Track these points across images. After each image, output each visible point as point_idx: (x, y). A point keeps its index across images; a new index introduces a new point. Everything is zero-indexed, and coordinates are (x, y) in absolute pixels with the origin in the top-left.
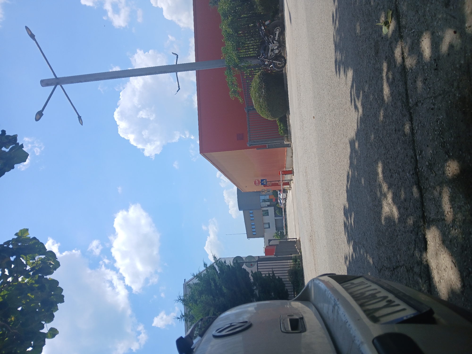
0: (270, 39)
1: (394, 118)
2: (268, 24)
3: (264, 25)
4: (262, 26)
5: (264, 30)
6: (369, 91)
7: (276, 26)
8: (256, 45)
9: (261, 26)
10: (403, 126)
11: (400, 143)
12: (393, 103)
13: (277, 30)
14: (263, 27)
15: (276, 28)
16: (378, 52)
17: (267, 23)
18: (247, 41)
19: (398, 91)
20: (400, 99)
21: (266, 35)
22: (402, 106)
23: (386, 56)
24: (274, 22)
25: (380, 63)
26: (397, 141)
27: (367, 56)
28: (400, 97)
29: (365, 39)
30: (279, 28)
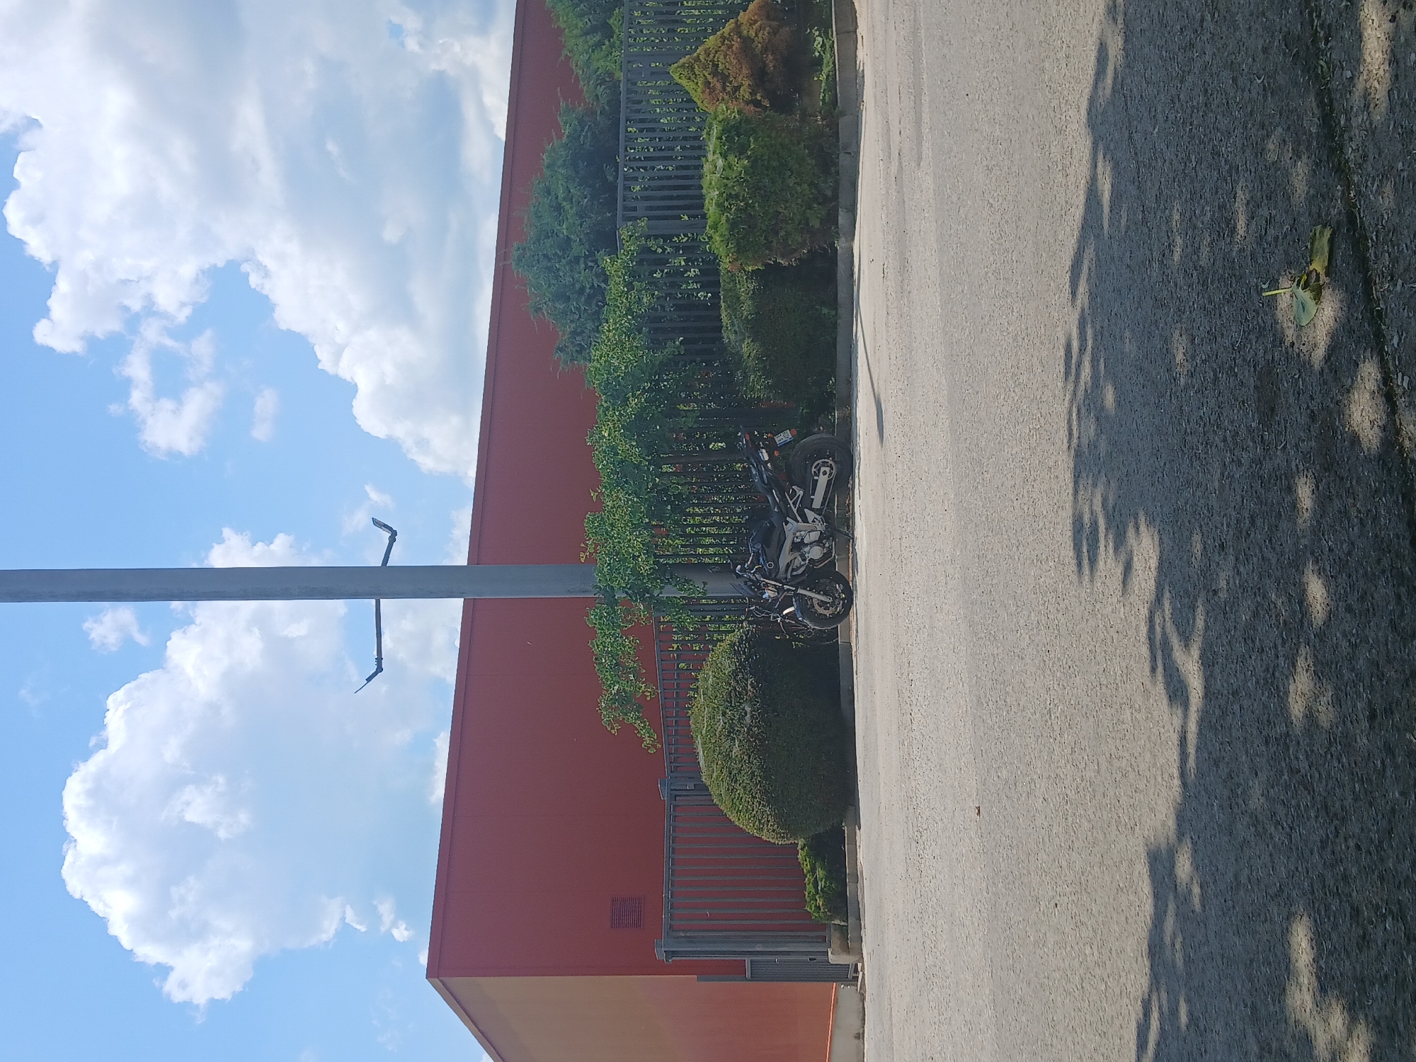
0: (791, 502)
1: (1361, 664)
2: (786, 444)
3: (771, 448)
4: (762, 448)
5: (766, 462)
6: (1237, 582)
7: (819, 453)
8: (731, 525)
9: (758, 448)
10: (1407, 685)
11: (1396, 767)
12: (1352, 600)
13: (823, 469)
14: (764, 451)
15: (820, 461)
16: (1273, 410)
17: (784, 437)
18: (694, 505)
19: (1376, 536)
20: (1383, 572)
21: (771, 484)
22: (1398, 597)
23: (1312, 411)
24: (813, 437)
25: (1285, 447)
26: (1383, 763)
27: (1225, 440)
28: (1386, 562)
29: (1215, 375)
30: (830, 462)
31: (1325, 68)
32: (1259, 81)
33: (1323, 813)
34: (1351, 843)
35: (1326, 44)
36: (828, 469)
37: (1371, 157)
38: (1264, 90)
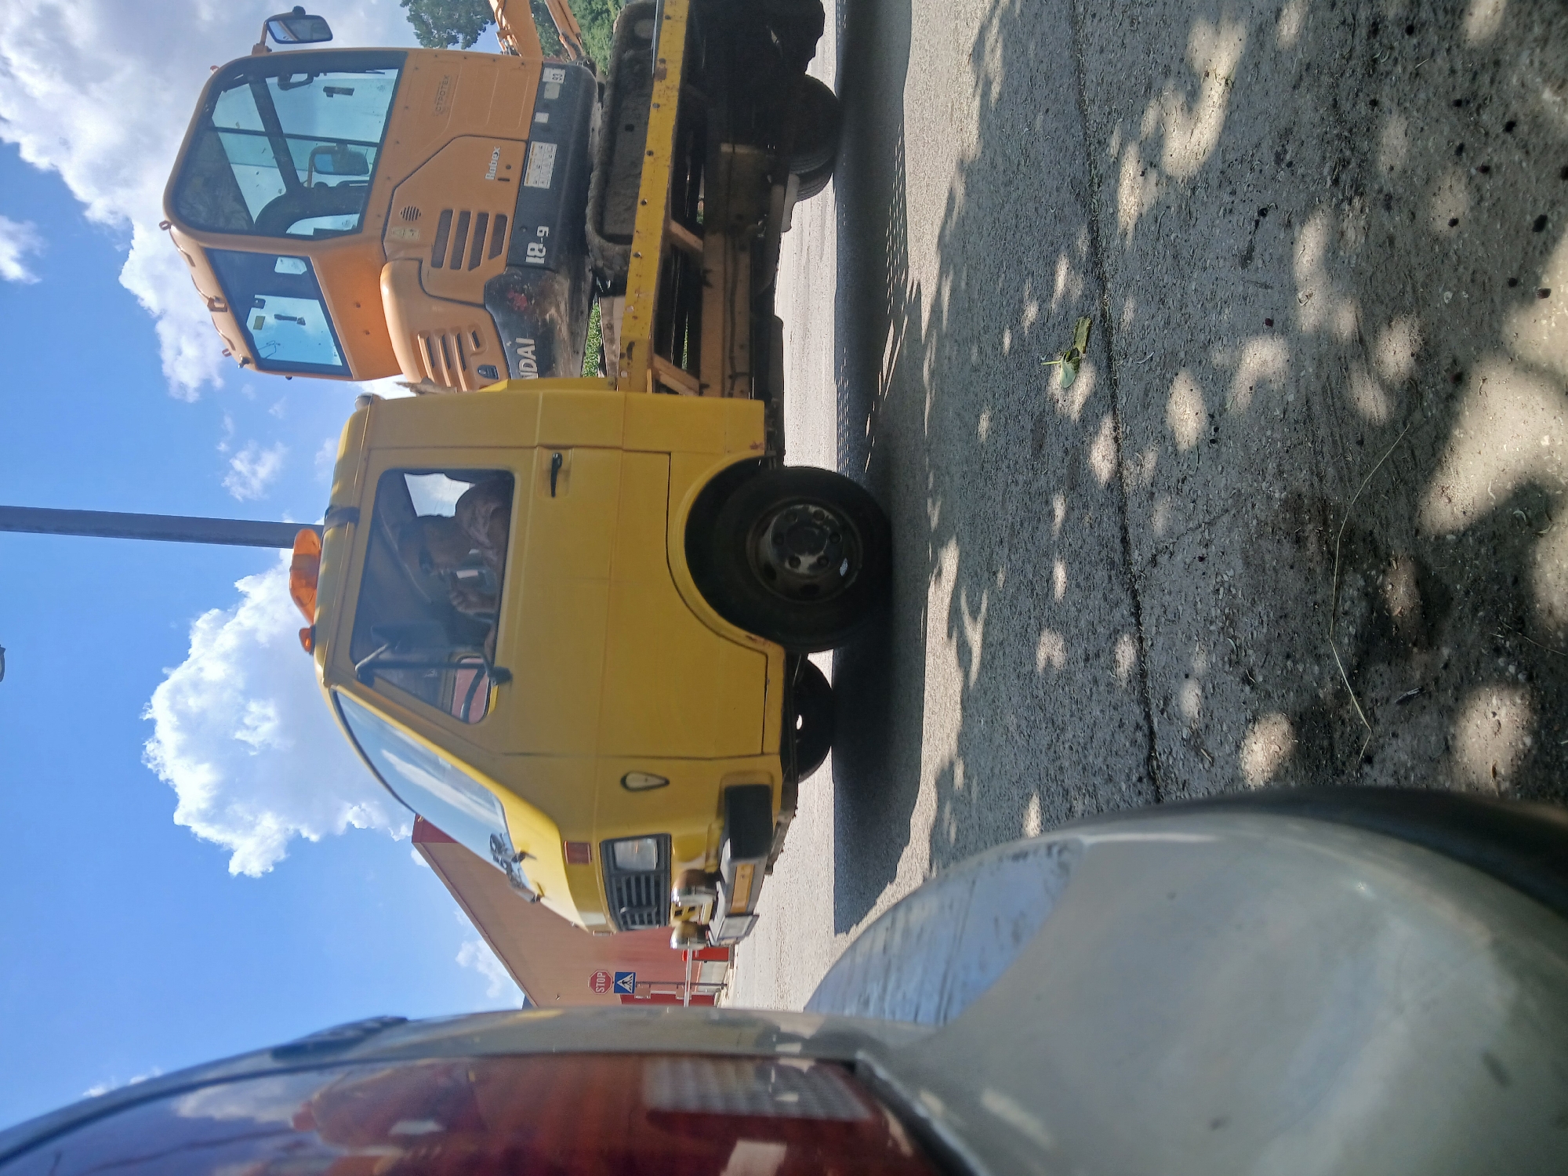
1: (1083, 624)
10: (1110, 638)
20: (1102, 560)
23: (1066, 448)
29: (1006, 421)
31: (1096, 206)
32: (1052, 211)
33: (1050, 725)
34: (1067, 746)
35: (1098, 188)
37: (1120, 270)
38: (1055, 216)
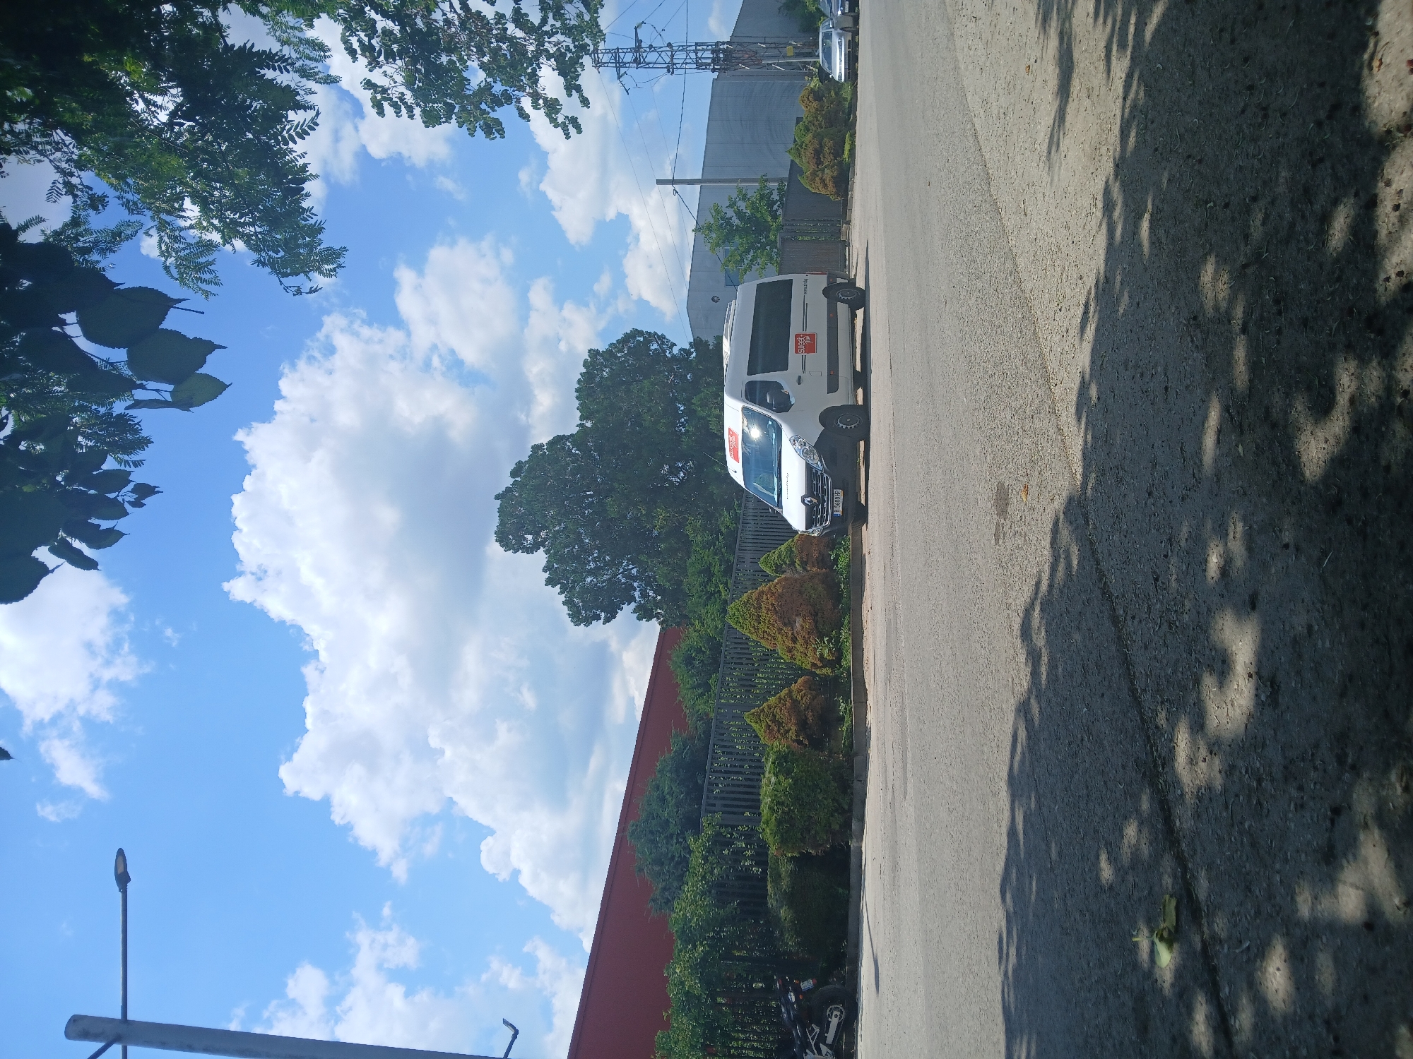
0: (810, 1038)
2: (809, 990)
3: (797, 991)
4: (791, 992)
5: (794, 1003)
7: (832, 1000)
8: (765, 1050)
9: (788, 991)
13: (835, 1013)
14: (792, 994)
15: (833, 1006)
17: (806, 985)
18: (738, 1031)
21: (798, 1020)
24: (828, 987)
29: (1105, 994)
30: (842, 1008)
31: (1164, 786)
32: (1122, 787)
35: (1163, 769)
36: (838, 1013)
37: (1198, 852)
38: (1125, 793)
